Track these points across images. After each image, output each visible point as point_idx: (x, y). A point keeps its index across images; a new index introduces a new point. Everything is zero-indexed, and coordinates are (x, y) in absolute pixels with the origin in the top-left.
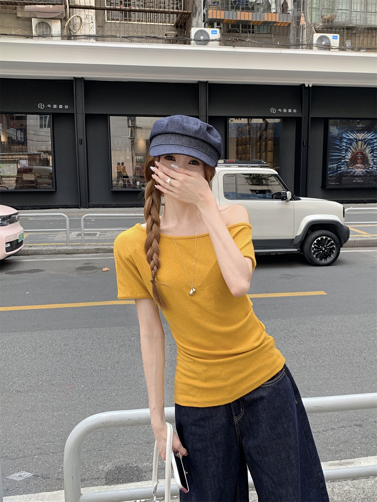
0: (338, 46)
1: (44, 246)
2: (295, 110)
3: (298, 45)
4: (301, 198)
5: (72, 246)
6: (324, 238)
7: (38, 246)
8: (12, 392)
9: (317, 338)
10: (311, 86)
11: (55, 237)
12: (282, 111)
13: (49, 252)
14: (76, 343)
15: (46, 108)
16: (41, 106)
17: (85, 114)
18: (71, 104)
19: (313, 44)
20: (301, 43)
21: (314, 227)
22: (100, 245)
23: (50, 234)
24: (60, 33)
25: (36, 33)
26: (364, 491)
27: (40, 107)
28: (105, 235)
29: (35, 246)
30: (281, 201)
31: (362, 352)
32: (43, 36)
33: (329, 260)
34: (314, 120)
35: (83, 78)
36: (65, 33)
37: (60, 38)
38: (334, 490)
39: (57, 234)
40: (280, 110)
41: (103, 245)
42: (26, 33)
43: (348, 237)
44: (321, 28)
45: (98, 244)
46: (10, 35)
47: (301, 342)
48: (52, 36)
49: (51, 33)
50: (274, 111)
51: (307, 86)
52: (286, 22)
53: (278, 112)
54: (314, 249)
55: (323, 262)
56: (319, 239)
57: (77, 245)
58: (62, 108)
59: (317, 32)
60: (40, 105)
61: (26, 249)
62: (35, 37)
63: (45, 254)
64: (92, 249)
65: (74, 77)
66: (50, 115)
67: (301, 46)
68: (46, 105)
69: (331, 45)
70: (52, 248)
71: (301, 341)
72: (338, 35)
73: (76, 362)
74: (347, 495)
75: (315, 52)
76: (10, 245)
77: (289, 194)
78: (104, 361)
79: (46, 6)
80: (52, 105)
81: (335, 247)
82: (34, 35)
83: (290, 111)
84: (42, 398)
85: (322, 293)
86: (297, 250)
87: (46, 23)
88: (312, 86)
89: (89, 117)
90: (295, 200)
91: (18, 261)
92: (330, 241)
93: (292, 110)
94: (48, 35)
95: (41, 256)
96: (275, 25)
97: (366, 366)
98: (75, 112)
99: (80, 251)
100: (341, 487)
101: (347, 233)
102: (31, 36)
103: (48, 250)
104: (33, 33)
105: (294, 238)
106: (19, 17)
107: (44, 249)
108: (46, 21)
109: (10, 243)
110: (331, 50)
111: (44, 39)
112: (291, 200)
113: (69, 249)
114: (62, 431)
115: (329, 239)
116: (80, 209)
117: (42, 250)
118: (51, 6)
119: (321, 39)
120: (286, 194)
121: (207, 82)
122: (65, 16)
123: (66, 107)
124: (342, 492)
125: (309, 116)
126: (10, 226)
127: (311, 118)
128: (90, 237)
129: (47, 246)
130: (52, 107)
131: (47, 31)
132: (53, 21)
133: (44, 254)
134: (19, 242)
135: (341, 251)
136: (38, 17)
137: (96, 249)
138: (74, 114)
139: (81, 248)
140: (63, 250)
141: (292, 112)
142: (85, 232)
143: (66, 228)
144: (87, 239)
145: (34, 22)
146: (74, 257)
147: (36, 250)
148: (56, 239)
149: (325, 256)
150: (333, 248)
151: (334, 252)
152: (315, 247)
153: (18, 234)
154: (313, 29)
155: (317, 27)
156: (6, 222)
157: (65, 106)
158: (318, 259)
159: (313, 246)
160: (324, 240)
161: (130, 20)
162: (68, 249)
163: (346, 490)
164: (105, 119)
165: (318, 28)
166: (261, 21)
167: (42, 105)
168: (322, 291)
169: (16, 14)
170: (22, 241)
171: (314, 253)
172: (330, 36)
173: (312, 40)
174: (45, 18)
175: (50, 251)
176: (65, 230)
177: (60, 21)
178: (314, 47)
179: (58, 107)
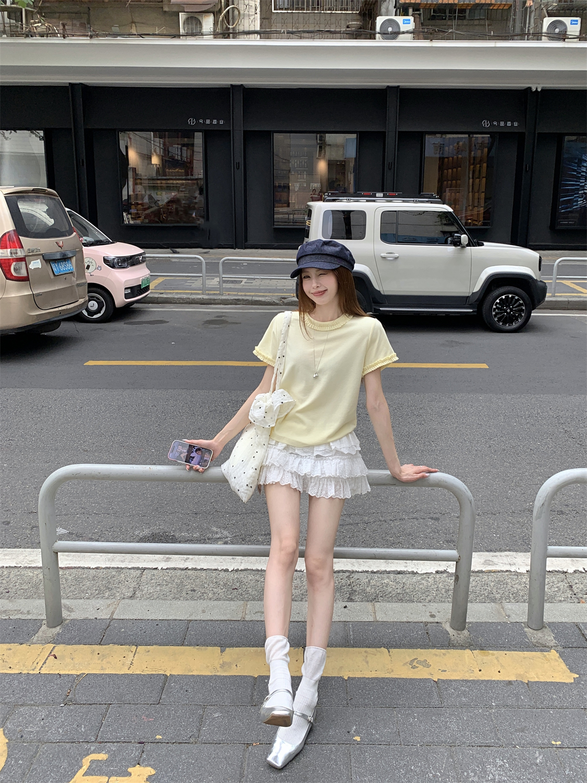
0: (578, 34)
1: (177, 293)
2: (517, 123)
3: (522, 36)
4: (485, 243)
5: (208, 294)
6: (510, 296)
7: (170, 293)
8: (79, 450)
9: (444, 419)
10: (539, 90)
11: (194, 283)
12: (499, 125)
13: (181, 301)
14: (167, 405)
15: (198, 123)
17: (244, 131)
18: (228, 118)
19: (542, 33)
20: (527, 32)
21: (496, 282)
22: (241, 295)
23: (189, 280)
24: (212, 30)
25: (183, 31)
26: (404, 587)
27: (190, 123)
28: (252, 283)
29: (166, 293)
30: (454, 247)
31: (491, 439)
32: (193, 35)
33: (515, 325)
34: (543, 137)
35: (242, 85)
36: (219, 30)
37: (212, 36)
38: (371, 581)
39: (196, 280)
40: (495, 123)
41: (245, 295)
42: (173, 32)
43: (544, 296)
44: (556, 10)
45: (239, 294)
46: (154, 35)
47: (423, 422)
48: (202, 35)
49: (201, 30)
50: (488, 125)
51: (534, 90)
52: (505, 3)
53: (492, 125)
54: (497, 310)
55: (507, 328)
56: (503, 297)
57: (214, 294)
58: (216, 123)
59: (550, 15)
60: (190, 120)
61: (155, 296)
62: (183, 36)
63: (177, 303)
64: (231, 300)
65: (231, 85)
67: (526, 36)
68: (197, 120)
69: (568, 33)
70: (185, 296)
71: (424, 420)
72: (579, 19)
73: (157, 425)
74: (382, 588)
75: (545, 43)
76: (131, 291)
77: (464, 238)
78: (187, 426)
80: (205, 120)
81: (524, 308)
82: (181, 34)
83: (509, 124)
84: (107, 459)
85: (485, 366)
86: (472, 310)
87: (195, 17)
88: (542, 90)
89: (248, 136)
90: (474, 246)
91: (144, 309)
92: (518, 300)
93: (513, 123)
94: (197, 33)
95: (172, 306)
96: (491, 8)
97: (486, 455)
98: (232, 128)
99: (216, 301)
100: (380, 579)
101: (543, 290)
102: (177, 36)
103: (181, 298)
104: (181, 31)
105: (470, 295)
106: (165, 12)
107: (176, 297)
108: (196, 15)
109: (131, 288)
110: (566, 40)
111: (193, 38)
112: (468, 245)
113: (204, 298)
114: (113, 494)
115: (517, 298)
116: (235, 249)
117: (174, 298)
119: (553, 25)
120: (460, 239)
121: (399, 86)
122: (219, 8)
123: (221, 122)
124: (378, 584)
125: (535, 131)
126: (130, 268)
127: (538, 133)
128: (234, 284)
129: (180, 293)
130: (204, 123)
131: (196, 28)
132: (204, 15)
134: (142, 288)
135: (532, 314)
136: (186, 11)
137: (235, 299)
138: (230, 131)
139: (218, 298)
140: (197, 299)
141: (512, 125)
142: (223, 279)
143: (202, 273)
144: (229, 287)
145: (182, 17)
146: (208, 309)
147: (168, 298)
148: (193, 286)
149: (510, 319)
150: (522, 310)
151: (523, 315)
152: (497, 308)
153: (141, 279)
154: (545, 11)
155: (550, 8)
156: (126, 264)
157: (220, 121)
158: (501, 324)
159: (494, 307)
160: (510, 300)
161: (303, 9)
163: (384, 583)
164: (267, 136)
165: (552, 10)
166: (471, 4)
167: (193, 120)
168: (485, 364)
169: (162, 8)
170: (147, 287)
171: (495, 316)
172: (567, 20)
173: (542, 27)
174: (196, 12)
175: (183, 299)
176: (201, 275)
177: (212, 15)
178: (543, 37)
179: (211, 123)
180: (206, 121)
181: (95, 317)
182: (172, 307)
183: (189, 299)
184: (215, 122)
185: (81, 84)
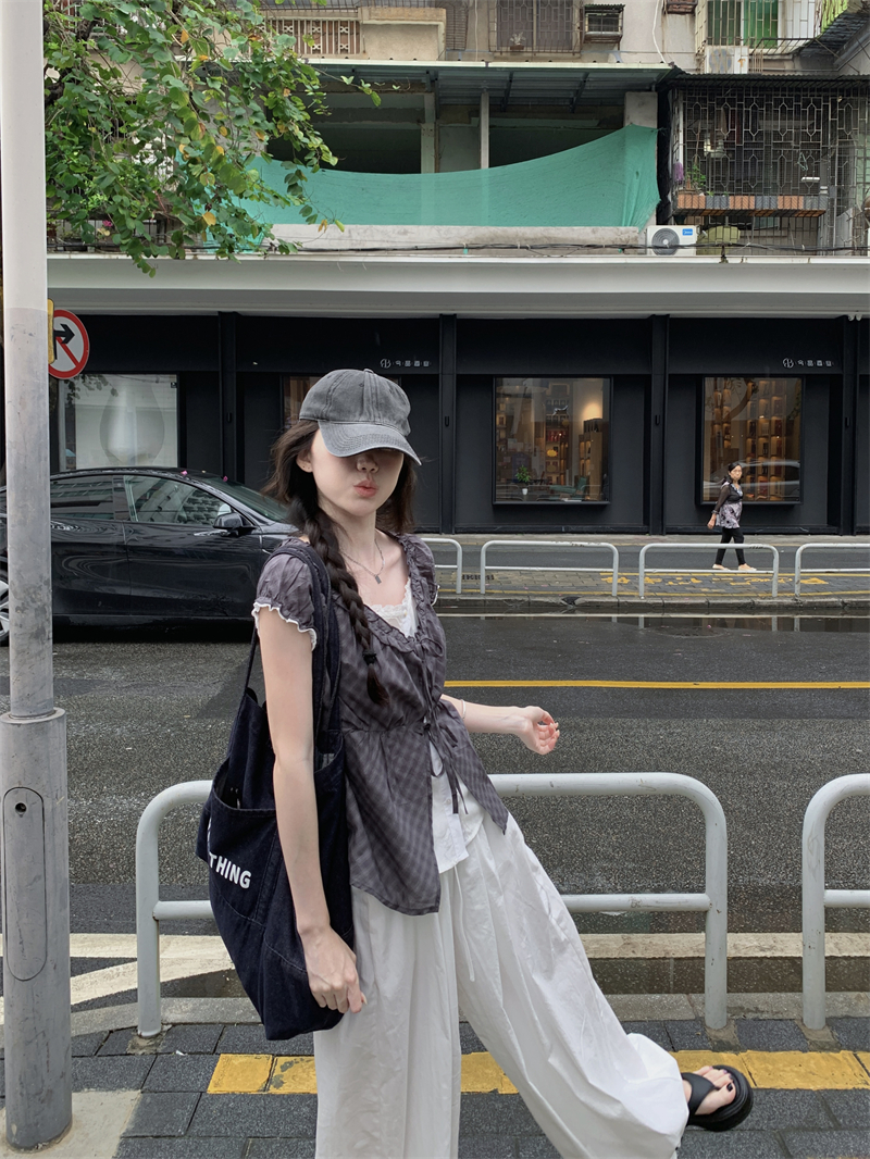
2: (829, 362)
10: (859, 319)
12: (806, 365)
15: (394, 366)
17: (457, 375)
18: (434, 359)
35: (454, 315)
50: (790, 365)
51: (851, 318)
52: (815, 209)
53: (796, 365)
58: (419, 365)
60: (384, 363)
65: (441, 315)
66: (399, 377)
68: (393, 361)
83: (820, 363)
88: (862, 319)
89: (464, 382)
93: (824, 362)
96: (797, 214)
98: (440, 372)
116: (441, 534)
121: (668, 315)
125: (854, 372)
127: (860, 376)
138: (438, 375)
157: (424, 363)
164: (487, 382)
166: (771, 210)
167: (388, 361)
179: (412, 366)
180: (404, 363)
185: (235, 313)
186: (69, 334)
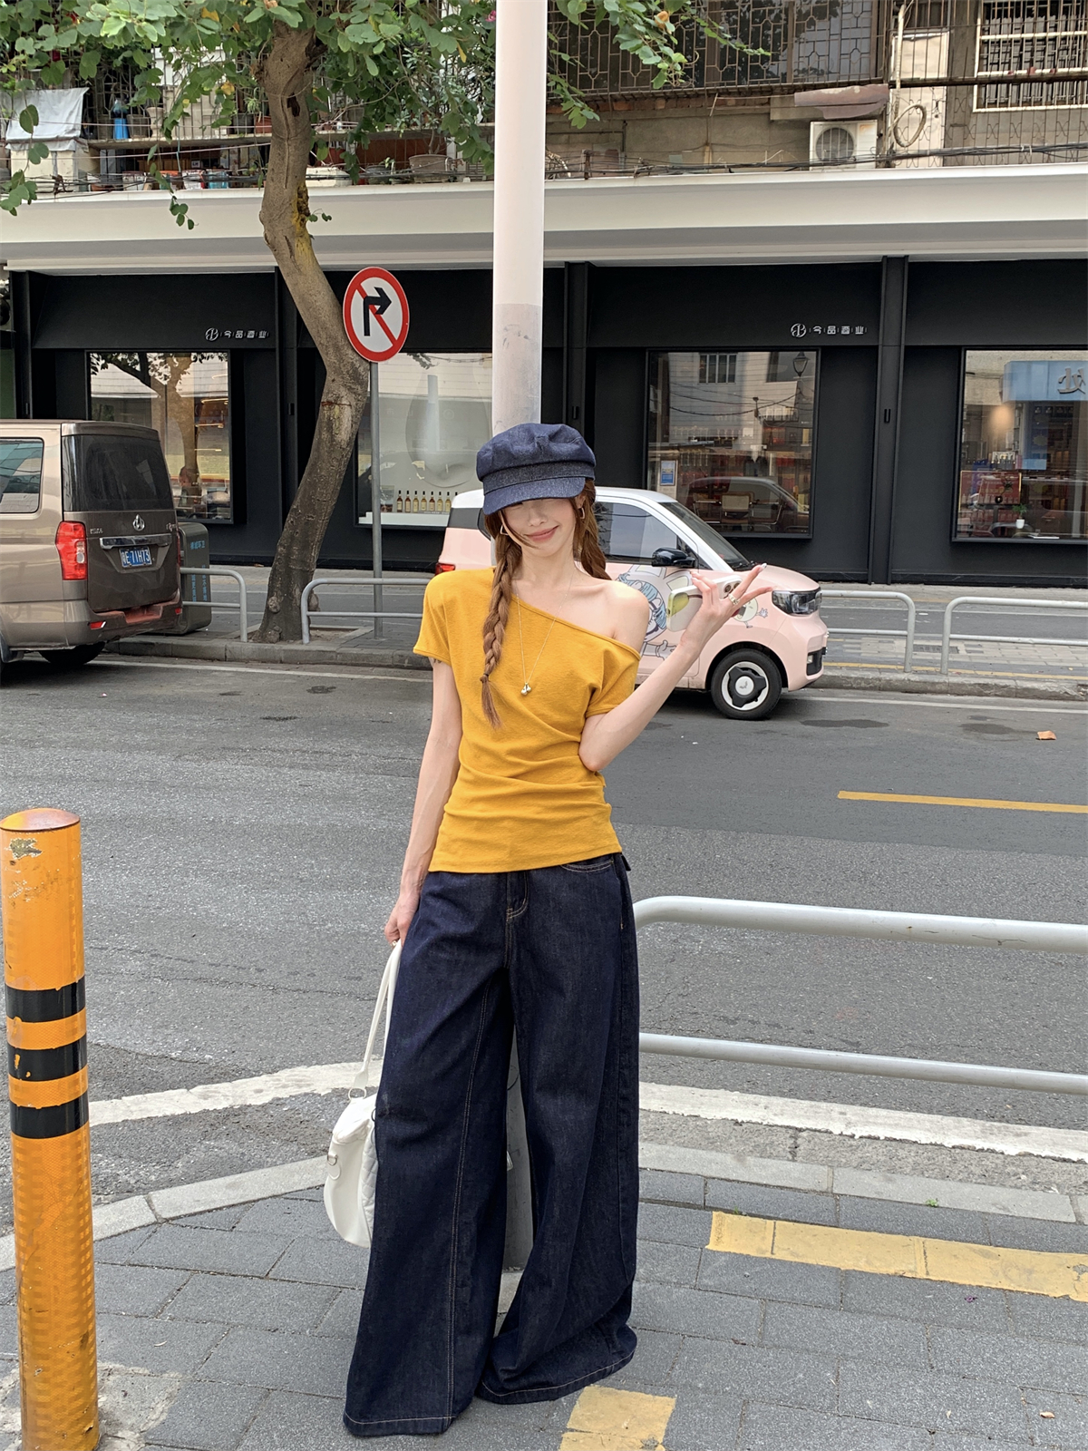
5: (916, 672)
11: (860, 649)
13: (863, 685)
15: (810, 333)
16: (798, 331)
17: (906, 347)
18: (872, 324)
22: (987, 677)
24: (874, 153)
25: (816, 157)
27: (795, 334)
28: (980, 653)
32: (829, 163)
35: (907, 257)
37: (874, 163)
41: (997, 677)
42: (793, 159)
45: (979, 673)
46: (759, 168)
48: (854, 162)
49: (852, 153)
57: (928, 673)
58: (848, 333)
60: (796, 329)
62: (813, 165)
63: (854, 688)
64: (970, 685)
65: (884, 257)
66: (817, 351)
68: (810, 327)
70: (871, 675)
76: (814, 659)
79: (844, 89)
80: (825, 327)
82: (812, 161)
87: (842, 130)
89: (915, 356)
91: (802, 698)
94: (847, 160)
98: (881, 343)
99: (938, 687)
102: (806, 166)
103: (863, 678)
104: (811, 157)
106: (773, 121)
107: (853, 676)
108: (844, 125)
109: (814, 654)
111: (834, 170)
113: (912, 679)
116: (870, 584)
117: (848, 678)
118: (857, 88)
123: (859, 331)
129: (857, 669)
130: (824, 333)
131: (843, 149)
132: (860, 123)
133: (852, 688)
136: (826, 118)
137: (979, 684)
138: (877, 347)
139: (941, 680)
140: (897, 681)
143: (906, 629)
145: (816, 129)
146: (929, 701)
147: (835, 676)
148: (865, 654)
157: (857, 329)
162: (909, 680)
164: (954, 357)
167: (801, 327)
169: (769, 114)
174: (845, 120)
175: (867, 681)
176: (905, 633)
177: (873, 122)
179: (839, 333)
180: (827, 329)
181: (747, 707)
182: (850, 695)
183: (880, 680)
184: (846, 330)
185: (588, 264)
186: (384, 301)
